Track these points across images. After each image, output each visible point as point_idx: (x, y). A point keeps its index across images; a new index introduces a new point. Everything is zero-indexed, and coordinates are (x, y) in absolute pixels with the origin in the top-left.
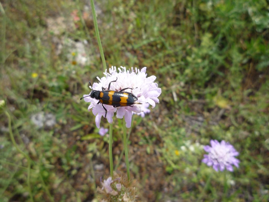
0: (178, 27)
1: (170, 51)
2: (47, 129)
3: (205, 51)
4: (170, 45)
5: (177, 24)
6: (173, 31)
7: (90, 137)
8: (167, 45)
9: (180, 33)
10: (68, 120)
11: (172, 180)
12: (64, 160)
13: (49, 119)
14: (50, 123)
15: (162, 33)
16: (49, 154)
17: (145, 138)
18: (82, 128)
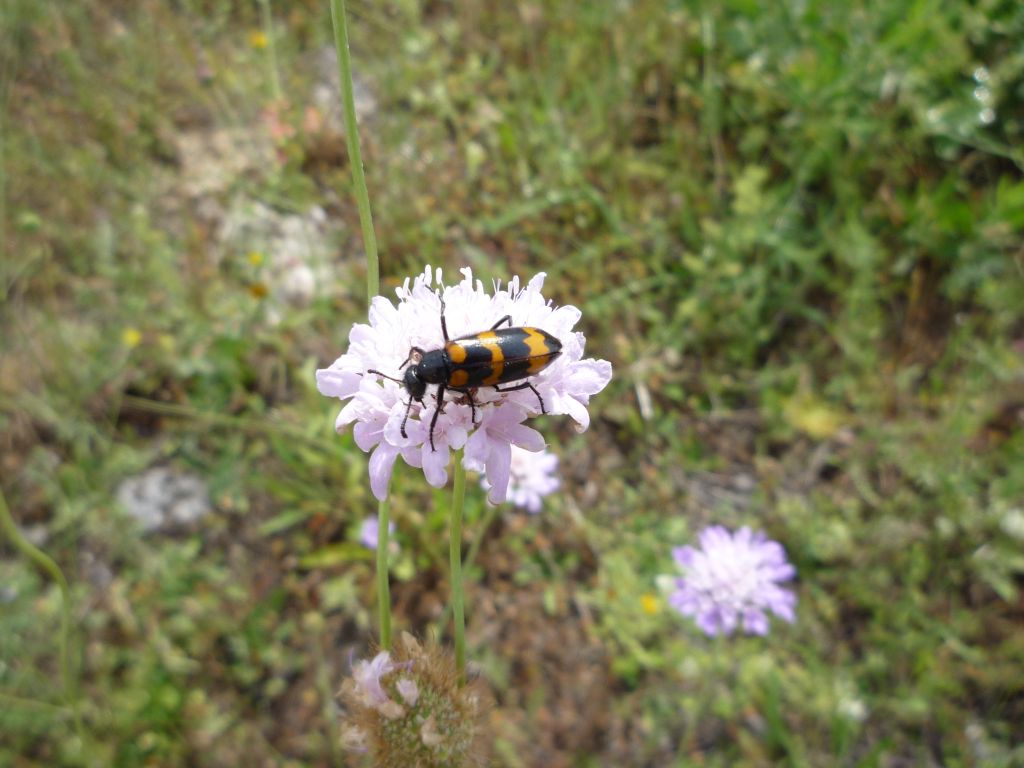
0: (654, 152)
1: (624, 237)
2: (176, 532)
3: (749, 234)
4: (625, 217)
5: (647, 140)
6: (635, 166)
7: (330, 558)
8: (614, 215)
9: (659, 172)
10: (253, 498)
11: (639, 712)
12: (240, 646)
13: (182, 496)
14: (186, 511)
15: (595, 173)
16: (183, 624)
17: (537, 557)
18: (303, 526)
